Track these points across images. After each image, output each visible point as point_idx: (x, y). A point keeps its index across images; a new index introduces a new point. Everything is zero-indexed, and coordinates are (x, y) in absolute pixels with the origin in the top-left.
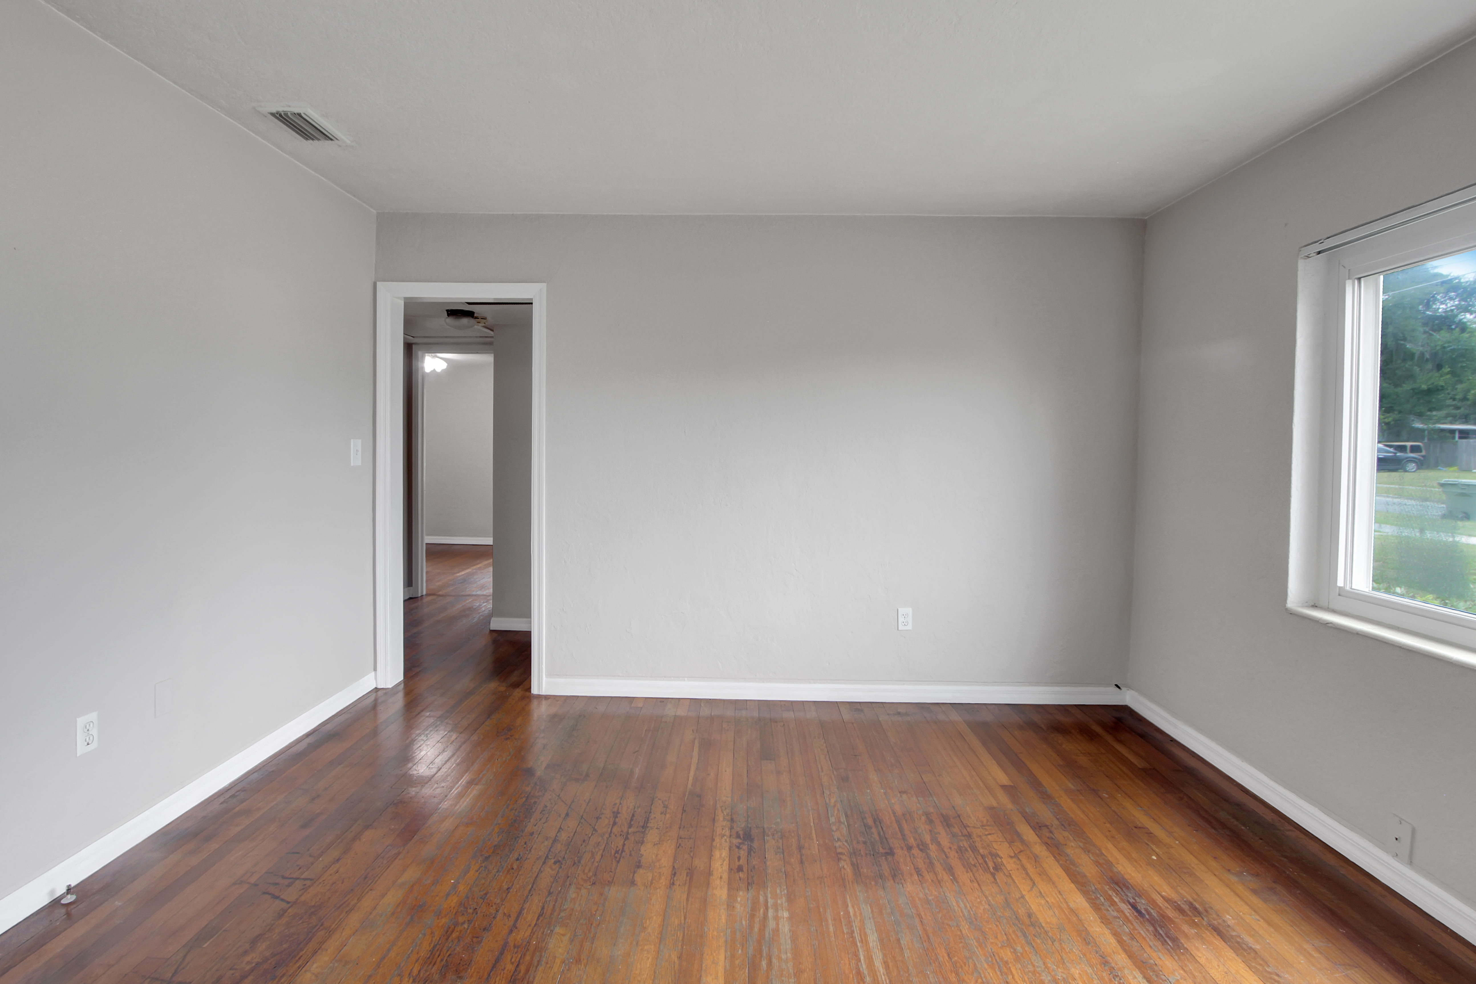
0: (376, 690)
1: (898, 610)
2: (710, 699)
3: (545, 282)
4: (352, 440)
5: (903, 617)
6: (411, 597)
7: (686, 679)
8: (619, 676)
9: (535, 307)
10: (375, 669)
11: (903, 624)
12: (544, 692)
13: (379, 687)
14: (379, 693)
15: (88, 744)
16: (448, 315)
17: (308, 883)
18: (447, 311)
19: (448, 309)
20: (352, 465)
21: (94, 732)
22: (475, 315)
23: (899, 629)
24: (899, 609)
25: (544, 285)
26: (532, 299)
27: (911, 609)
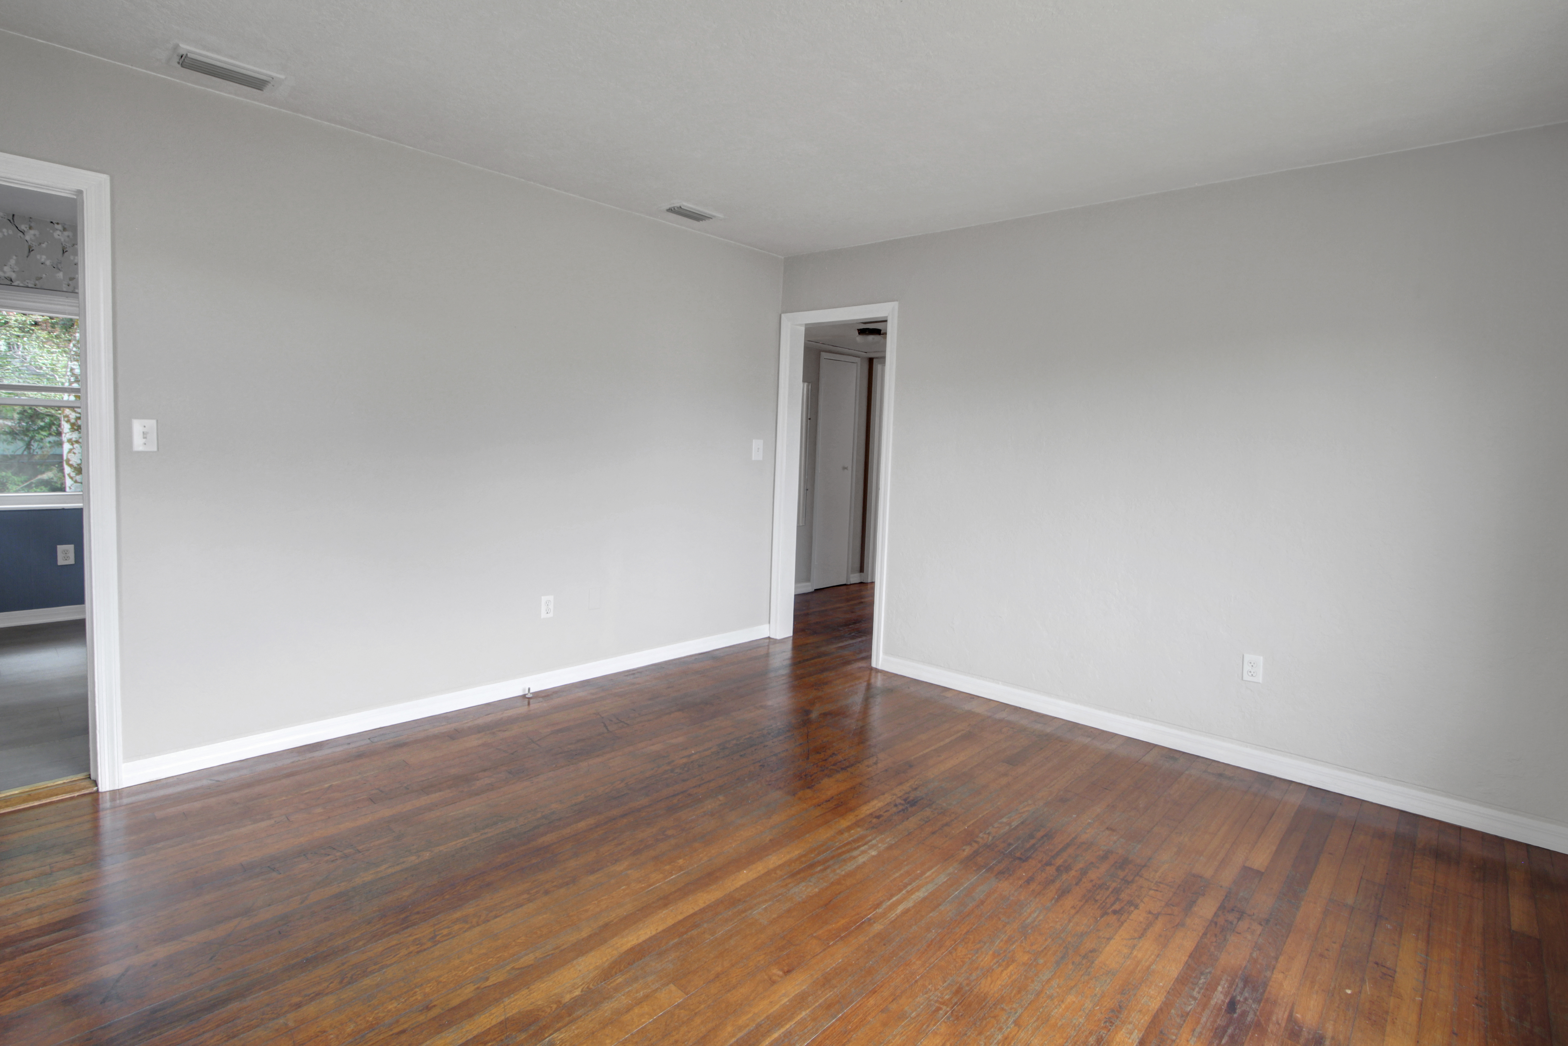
0: (769, 638)
1: (1243, 655)
2: (1020, 708)
3: (897, 301)
4: (754, 440)
5: (1250, 665)
6: (862, 581)
7: (1000, 683)
8: (941, 666)
9: (889, 324)
10: (769, 623)
11: (1250, 674)
12: (880, 667)
13: (771, 637)
14: (771, 640)
15: (547, 613)
16: (859, 333)
17: (625, 725)
18: (858, 330)
19: (859, 328)
20: (753, 459)
21: (551, 607)
22: (882, 332)
23: (1244, 679)
24: (1245, 655)
25: (895, 304)
26: (887, 317)
27: (1262, 658)
